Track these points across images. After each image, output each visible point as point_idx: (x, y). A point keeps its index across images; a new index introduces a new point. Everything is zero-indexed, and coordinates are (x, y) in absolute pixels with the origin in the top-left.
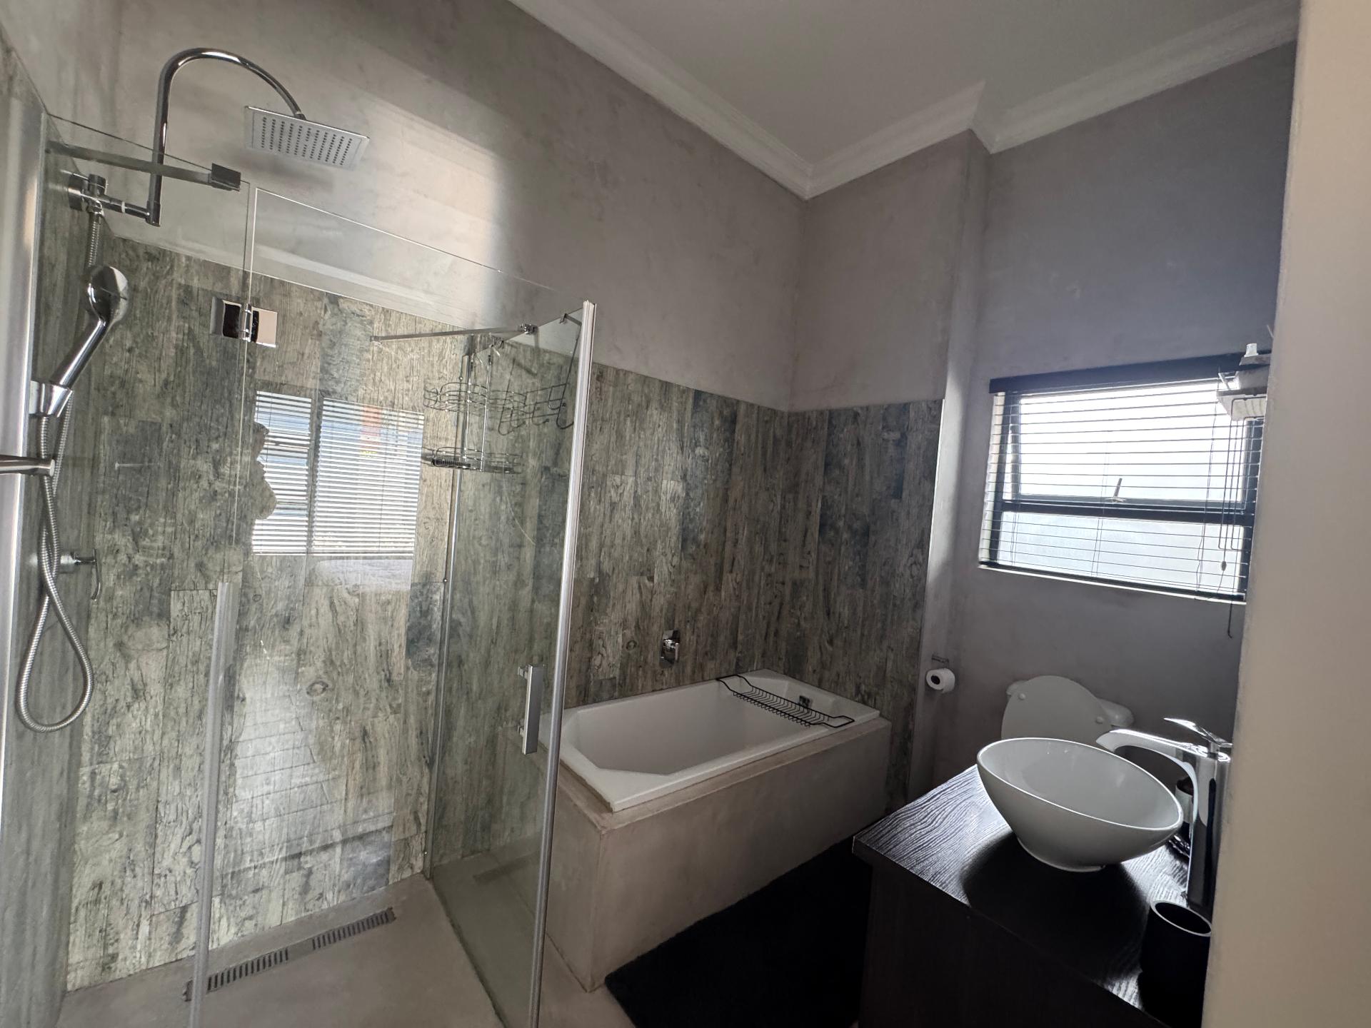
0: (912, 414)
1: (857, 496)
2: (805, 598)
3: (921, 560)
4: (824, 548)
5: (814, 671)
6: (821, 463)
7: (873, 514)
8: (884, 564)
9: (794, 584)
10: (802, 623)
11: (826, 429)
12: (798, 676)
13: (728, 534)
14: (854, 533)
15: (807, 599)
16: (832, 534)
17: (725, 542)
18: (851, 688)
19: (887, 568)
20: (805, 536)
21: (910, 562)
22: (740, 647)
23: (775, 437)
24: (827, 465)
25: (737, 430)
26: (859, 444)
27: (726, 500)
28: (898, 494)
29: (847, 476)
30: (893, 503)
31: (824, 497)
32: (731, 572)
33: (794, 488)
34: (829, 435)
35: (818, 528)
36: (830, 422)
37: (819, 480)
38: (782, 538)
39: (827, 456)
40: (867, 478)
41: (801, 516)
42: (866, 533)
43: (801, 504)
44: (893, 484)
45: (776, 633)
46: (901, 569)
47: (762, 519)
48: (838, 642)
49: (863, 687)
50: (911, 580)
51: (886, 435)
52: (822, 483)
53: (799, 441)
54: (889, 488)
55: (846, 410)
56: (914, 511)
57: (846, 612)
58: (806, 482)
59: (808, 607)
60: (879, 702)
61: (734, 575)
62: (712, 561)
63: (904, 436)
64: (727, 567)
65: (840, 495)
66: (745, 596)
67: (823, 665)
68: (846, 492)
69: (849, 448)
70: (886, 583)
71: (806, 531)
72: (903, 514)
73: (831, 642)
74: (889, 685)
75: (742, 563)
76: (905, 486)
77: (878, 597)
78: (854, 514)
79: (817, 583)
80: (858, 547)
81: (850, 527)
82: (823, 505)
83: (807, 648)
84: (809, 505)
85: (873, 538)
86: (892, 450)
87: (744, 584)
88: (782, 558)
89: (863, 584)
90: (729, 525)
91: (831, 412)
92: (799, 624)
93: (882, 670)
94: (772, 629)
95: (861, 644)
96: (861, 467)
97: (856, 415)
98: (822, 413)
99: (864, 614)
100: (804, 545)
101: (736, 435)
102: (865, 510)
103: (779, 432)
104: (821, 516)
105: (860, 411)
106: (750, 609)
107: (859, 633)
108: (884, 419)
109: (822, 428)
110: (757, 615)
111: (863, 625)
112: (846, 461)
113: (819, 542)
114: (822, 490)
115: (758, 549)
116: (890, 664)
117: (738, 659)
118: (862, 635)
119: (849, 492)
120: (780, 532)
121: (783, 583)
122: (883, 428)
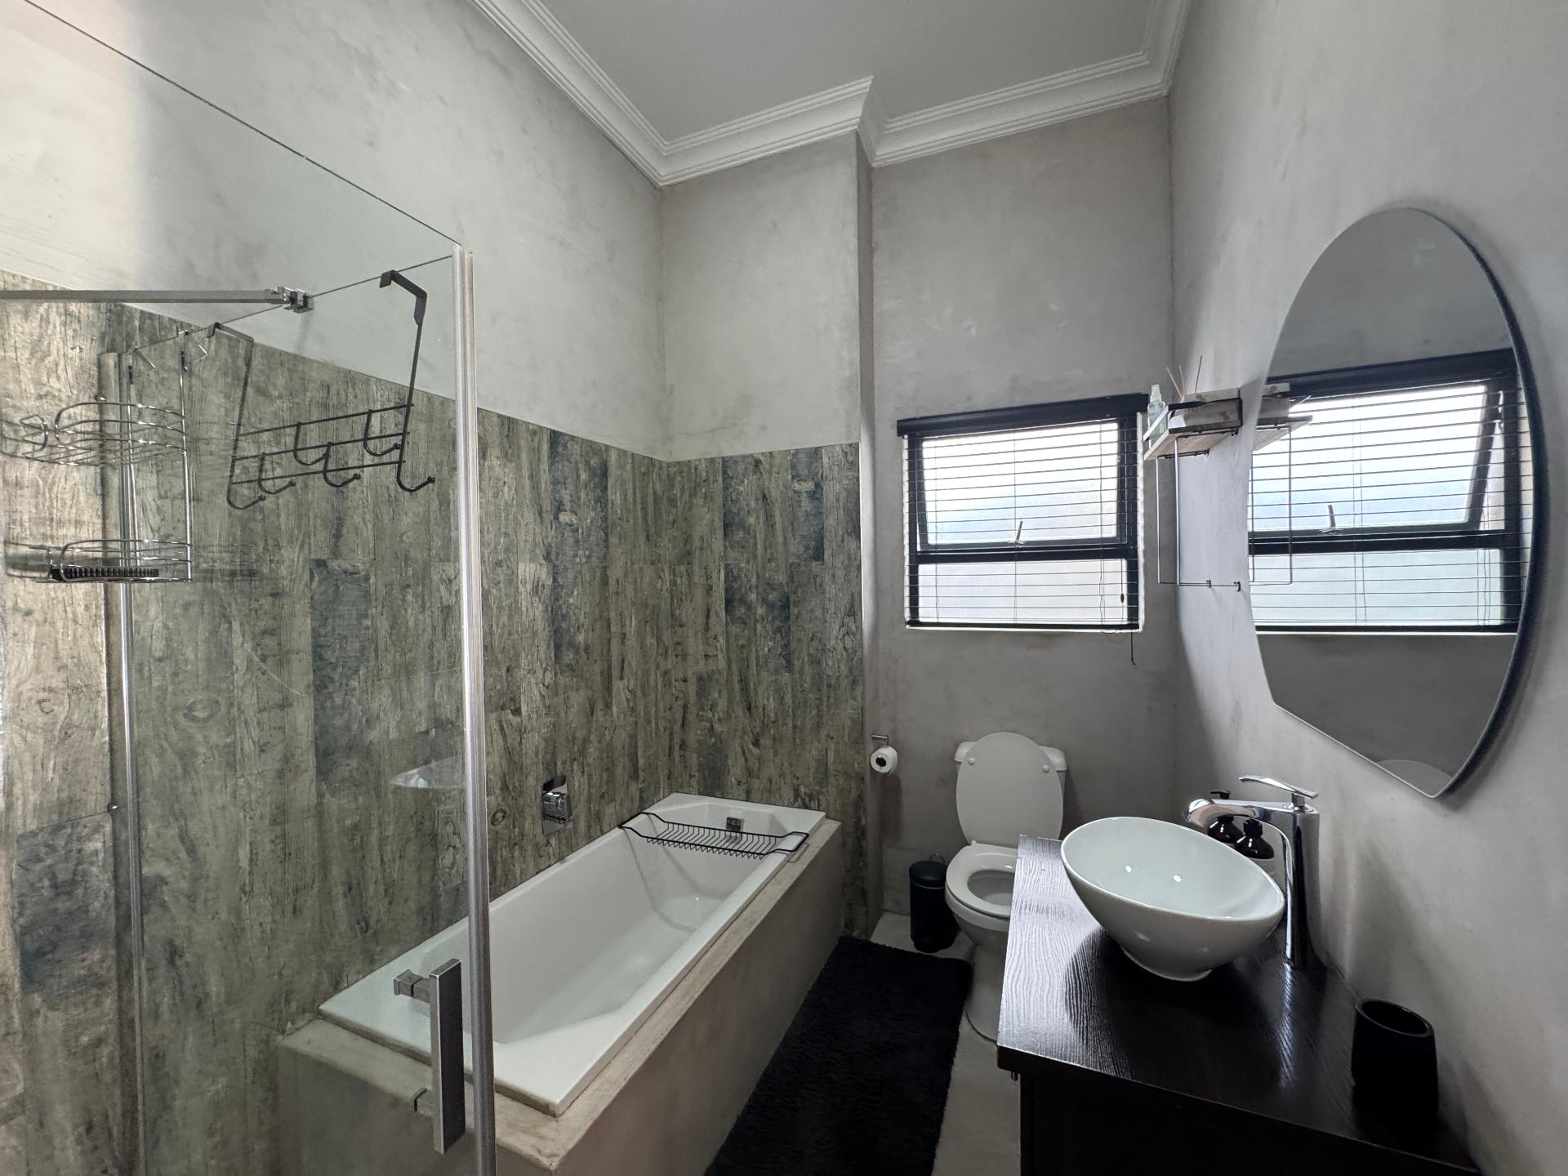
0: (825, 460)
1: (770, 561)
2: (717, 695)
3: (854, 629)
4: (734, 629)
5: (739, 783)
6: (718, 523)
7: (793, 582)
8: (812, 639)
9: (700, 679)
10: (717, 726)
11: (720, 480)
12: (717, 793)
13: (613, 629)
14: (770, 606)
15: (720, 697)
16: (743, 610)
17: (609, 640)
18: (788, 793)
19: (814, 643)
20: (708, 617)
21: (842, 633)
22: (641, 774)
23: (655, 493)
24: (726, 527)
25: (609, 487)
26: (764, 497)
27: (605, 582)
28: (818, 555)
29: (755, 537)
30: (815, 566)
31: (727, 566)
32: (622, 678)
33: (686, 557)
34: (726, 488)
35: (723, 606)
36: (725, 472)
37: (718, 544)
38: (677, 623)
39: (725, 516)
40: (780, 539)
41: (699, 594)
42: (786, 605)
43: (698, 579)
44: (813, 543)
45: (683, 745)
46: (833, 642)
47: (650, 602)
48: (765, 741)
49: (802, 789)
50: (844, 654)
51: (797, 486)
52: (722, 549)
53: (686, 497)
54: (807, 548)
55: (744, 457)
56: (840, 573)
57: (772, 704)
58: (702, 549)
59: (722, 704)
60: (824, 804)
61: (626, 681)
62: (597, 668)
63: (818, 486)
64: (616, 673)
65: (748, 562)
66: (641, 708)
67: (749, 773)
68: (755, 557)
69: (753, 504)
70: (816, 661)
71: (708, 611)
72: (827, 578)
73: (756, 743)
74: (832, 780)
75: (634, 663)
76: (826, 544)
77: (808, 679)
78: (768, 584)
79: (730, 674)
80: (778, 623)
81: (764, 601)
82: (727, 576)
83: (726, 756)
84: (709, 578)
85: (794, 610)
86: (806, 505)
87: (639, 693)
88: (679, 648)
89: (789, 666)
90: (613, 615)
91: (724, 460)
92: (712, 728)
93: (822, 764)
94: (677, 741)
95: (794, 739)
96: (771, 526)
97: (757, 463)
98: (712, 460)
99: (793, 702)
100: (707, 628)
101: (609, 493)
102: (781, 578)
103: (658, 486)
104: (727, 590)
105: (762, 459)
106: (649, 722)
107: (790, 724)
108: (793, 467)
109: (715, 481)
110: (657, 729)
111: (794, 716)
112: (752, 520)
113: (727, 622)
114: (725, 557)
115: (650, 641)
116: (831, 755)
117: (641, 791)
118: (795, 727)
119: (759, 558)
120: (672, 616)
121: (685, 680)
122: (793, 478)
